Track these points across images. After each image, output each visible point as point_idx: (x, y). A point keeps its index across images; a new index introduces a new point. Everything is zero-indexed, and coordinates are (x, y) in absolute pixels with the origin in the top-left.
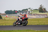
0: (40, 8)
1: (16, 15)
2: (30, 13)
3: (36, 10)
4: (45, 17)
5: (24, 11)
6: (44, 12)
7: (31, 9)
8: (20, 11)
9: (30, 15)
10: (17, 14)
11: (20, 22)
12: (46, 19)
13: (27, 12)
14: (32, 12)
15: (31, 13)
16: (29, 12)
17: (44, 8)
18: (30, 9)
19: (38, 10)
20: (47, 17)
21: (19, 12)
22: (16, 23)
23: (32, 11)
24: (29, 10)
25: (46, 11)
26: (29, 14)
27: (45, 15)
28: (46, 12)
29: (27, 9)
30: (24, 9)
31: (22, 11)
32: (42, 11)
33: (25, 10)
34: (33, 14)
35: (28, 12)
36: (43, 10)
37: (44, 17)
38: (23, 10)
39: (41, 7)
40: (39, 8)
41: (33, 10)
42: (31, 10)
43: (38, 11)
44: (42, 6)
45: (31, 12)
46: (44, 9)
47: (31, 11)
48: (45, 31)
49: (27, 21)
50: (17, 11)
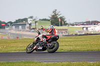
0: (53, 16)
1: (3, 31)
2: (32, 28)
3: (45, 20)
4: (63, 34)
5: (19, 22)
6: (61, 25)
7: (34, 18)
8: (11, 23)
9: (33, 30)
10: (4, 28)
11: (43, 46)
12: (64, 39)
13: (26, 24)
14: (37, 24)
15: (34, 27)
16: (30, 24)
17: (61, 16)
18: (32, 19)
19: (49, 20)
20: (67, 34)
21: (9, 24)
22: (33, 47)
23: (36, 22)
24: (29, 21)
25: (64, 22)
26: (30, 28)
27: (63, 31)
28: (66, 24)
29: (26, 20)
30: (19, 19)
31: (15, 22)
32: (56, 23)
33: (22, 20)
34: (37, 29)
35: (28, 25)
36: (60, 20)
37: (61, 34)
38: (17, 21)
39: (56, 15)
40: (51, 16)
41: (38, 20)
42: (35, 20)
43: (50, 22)
44: (57, 13)
45: (35, 24)
46: (61, 18)
47: (34, 22)
48: (64, 63)
49: (58, 43)
50: (4, 23)
